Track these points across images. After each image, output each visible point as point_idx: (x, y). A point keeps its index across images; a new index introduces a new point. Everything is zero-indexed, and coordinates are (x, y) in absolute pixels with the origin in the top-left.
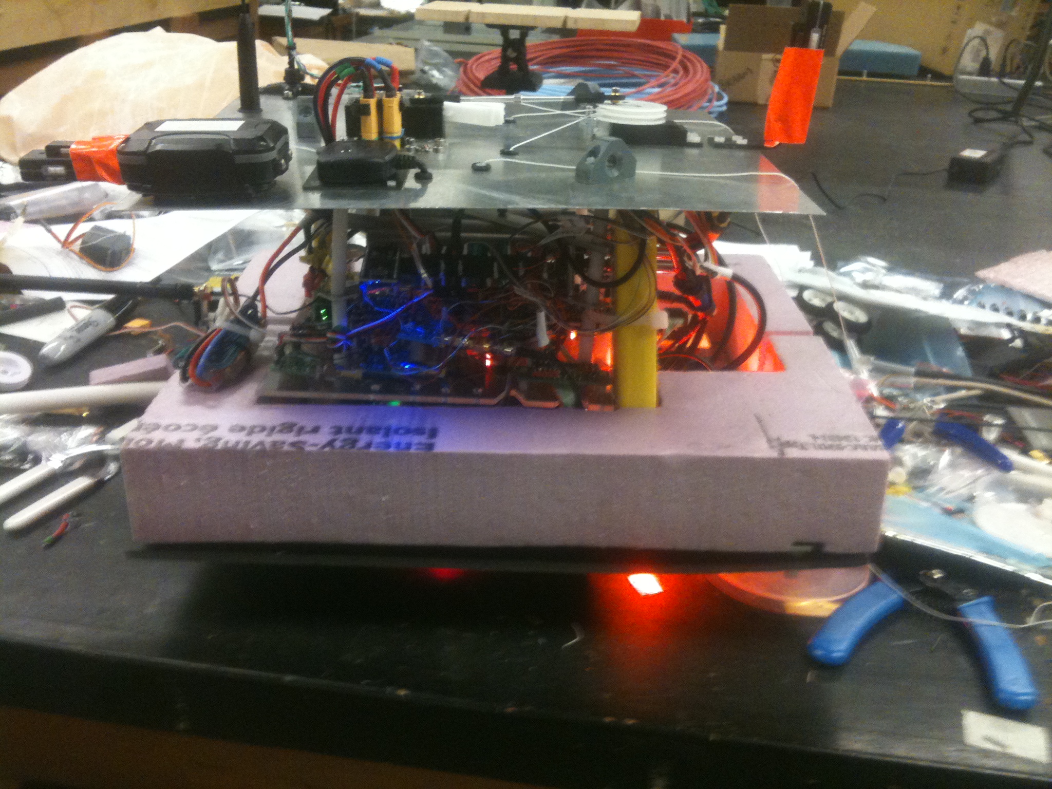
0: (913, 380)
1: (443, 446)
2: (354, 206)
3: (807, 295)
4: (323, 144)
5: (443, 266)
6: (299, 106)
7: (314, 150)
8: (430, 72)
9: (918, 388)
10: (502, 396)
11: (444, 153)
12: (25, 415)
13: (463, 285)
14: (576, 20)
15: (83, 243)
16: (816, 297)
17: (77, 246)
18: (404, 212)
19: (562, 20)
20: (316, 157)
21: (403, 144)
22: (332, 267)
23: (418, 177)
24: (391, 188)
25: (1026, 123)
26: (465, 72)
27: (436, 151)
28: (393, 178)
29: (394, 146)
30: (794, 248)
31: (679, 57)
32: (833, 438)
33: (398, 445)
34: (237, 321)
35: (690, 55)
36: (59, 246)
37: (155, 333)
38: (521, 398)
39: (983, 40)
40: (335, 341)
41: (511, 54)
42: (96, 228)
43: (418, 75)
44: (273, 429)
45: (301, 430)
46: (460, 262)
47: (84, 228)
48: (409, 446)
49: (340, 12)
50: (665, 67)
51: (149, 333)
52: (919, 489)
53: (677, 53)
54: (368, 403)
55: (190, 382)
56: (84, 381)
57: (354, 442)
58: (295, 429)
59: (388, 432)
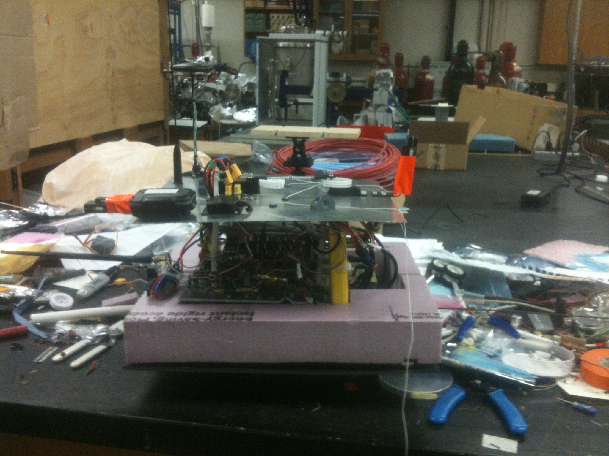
0: (483, 301)
1: (256, 318)
2: (221, 222)
3: (435, 262)
4: (209, 197)
5: (258, 246)
6: (199, 182)
7: (205, 200)
8: (259, 156)
9: (486, 304)
10: (282, 300)
11: (258, 200)
12: (73, 321)
13: (267, 253)
14: (328, 134)
15: (93, 243)
16: (440, 263)
17: (90, 245)
18: (242, 224)
19: (322, 134)
20: (206, 203)
21: (242, 197)
22: (211, 248)
23: (247, 210)
24: (236, 214)
25: (566, 175)
26: (276, 156)
27: (255, 199)
28: (237, 210)
29: (238, 198)
30: (435, 241)
31: (385, 147)
32: (419, 314)
33: (237, 319)
34: (172, 271)
35: (390, 145)
36: (81, 245)
37: (129, 284)
38: (290, 301)
39: (548, 134)
40: (212, 277)
41: (298, 150)
42: (99, 237)
43: (253, 157)
44: (186, 314)
45: (197, 314)
46: (265, 244)
47: (94, 236)
48: (242, 319)
49: (212, 122)
50: (378, 152)
51: (126, 284)
52: (478, 347)
53: (384, 145)
54: (225, 303)
55: (151, 296)
56: (99, 305)
57: (219, 318)
58: (195, 313)
59: (233, 314)
